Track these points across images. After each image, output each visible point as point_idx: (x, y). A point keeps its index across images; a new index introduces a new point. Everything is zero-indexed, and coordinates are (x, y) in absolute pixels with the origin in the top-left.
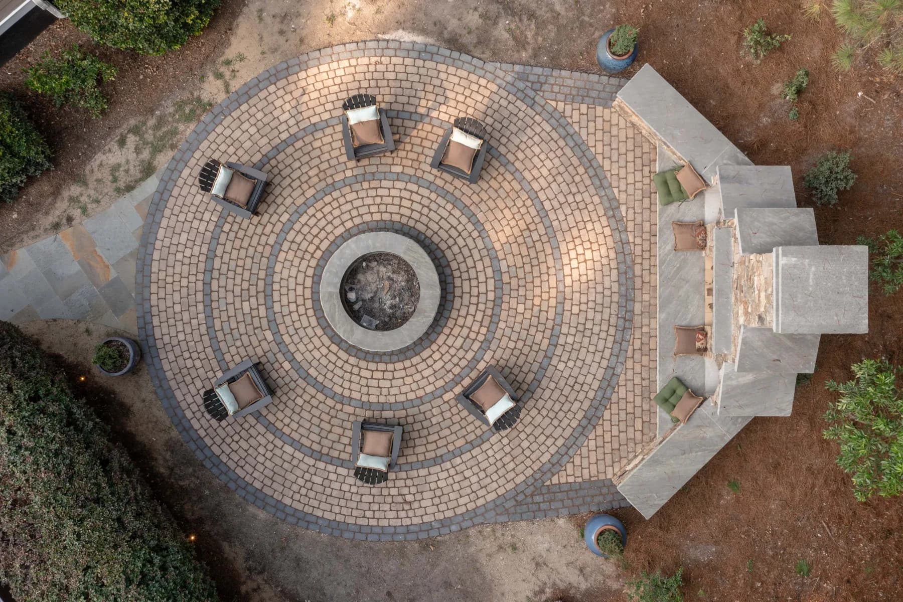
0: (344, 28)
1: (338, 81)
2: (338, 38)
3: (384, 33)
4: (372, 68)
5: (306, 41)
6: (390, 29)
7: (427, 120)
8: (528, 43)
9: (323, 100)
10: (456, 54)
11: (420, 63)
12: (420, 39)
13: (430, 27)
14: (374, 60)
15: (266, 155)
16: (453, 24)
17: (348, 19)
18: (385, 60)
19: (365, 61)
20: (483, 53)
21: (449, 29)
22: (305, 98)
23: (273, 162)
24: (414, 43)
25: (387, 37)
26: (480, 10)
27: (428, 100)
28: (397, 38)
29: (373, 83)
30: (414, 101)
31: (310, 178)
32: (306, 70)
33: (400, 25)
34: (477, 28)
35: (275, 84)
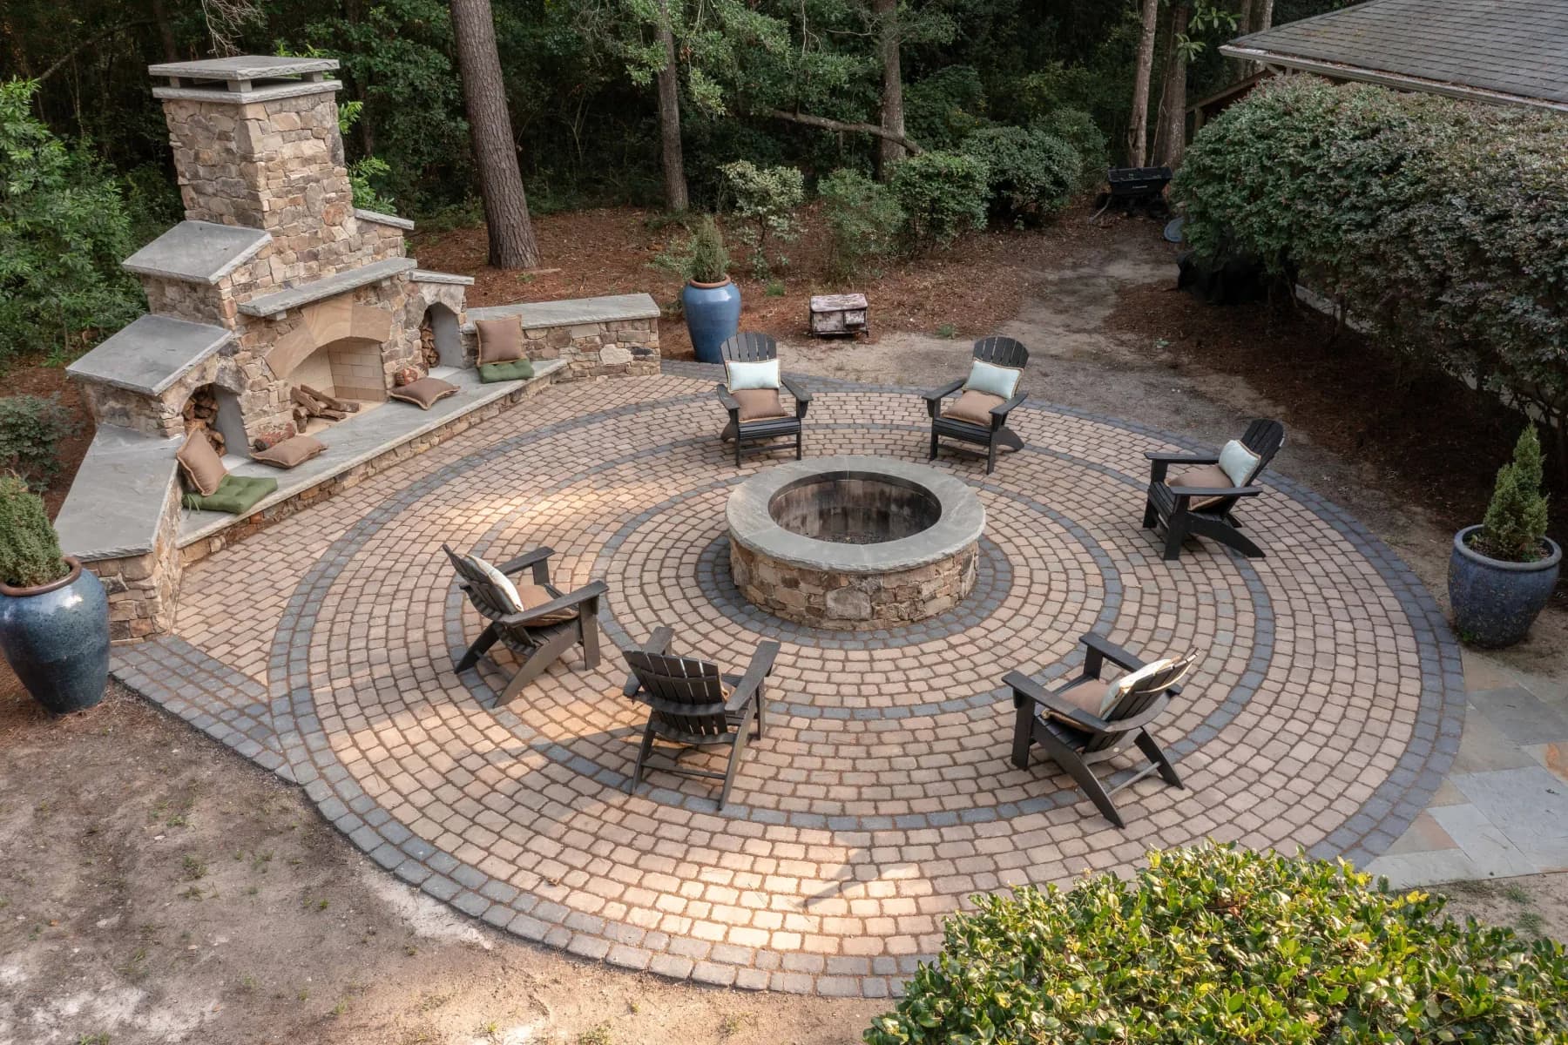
0: (571, 1009)
1: (692, 889)
2: (611, 991)
3: (471, 947)
4: (578, 878)
5: (715, 1022)
6: (446, 949)
7: (540, 741)
8: (172, 789)
9: (766, 866)
10: (347, 823)
11: (448, 843)
12: (396, 896)
13: (341, 907)
14: (556, 894)
15: (1000, 818)
16: (279, 889)
17: (541, 1022)
18: (527, 881)
19: (577, 900)
20: (285, 810)
21: (301, 885)
22: (816, 888)
23: (985, 799)
24: (416, 888)
25: (472, 934)
26: (183, 888)
27: (503, 771)
28: (449, 918)
29: (603, 848)
30: (536, 781)
31: (903, 745)
32: (767, 948)
33: (410, 946)
34: (238, 859)
35: (885, 952)
